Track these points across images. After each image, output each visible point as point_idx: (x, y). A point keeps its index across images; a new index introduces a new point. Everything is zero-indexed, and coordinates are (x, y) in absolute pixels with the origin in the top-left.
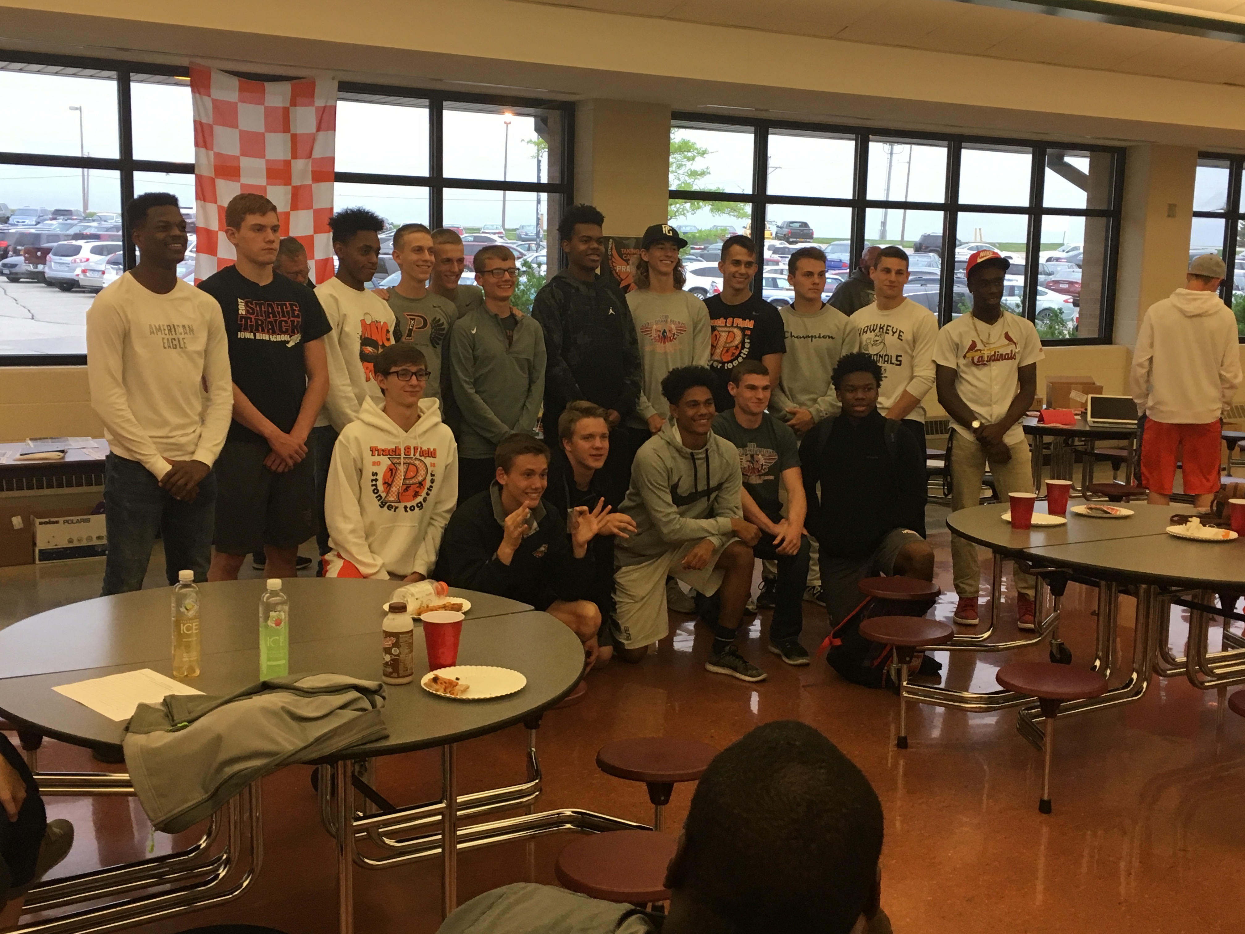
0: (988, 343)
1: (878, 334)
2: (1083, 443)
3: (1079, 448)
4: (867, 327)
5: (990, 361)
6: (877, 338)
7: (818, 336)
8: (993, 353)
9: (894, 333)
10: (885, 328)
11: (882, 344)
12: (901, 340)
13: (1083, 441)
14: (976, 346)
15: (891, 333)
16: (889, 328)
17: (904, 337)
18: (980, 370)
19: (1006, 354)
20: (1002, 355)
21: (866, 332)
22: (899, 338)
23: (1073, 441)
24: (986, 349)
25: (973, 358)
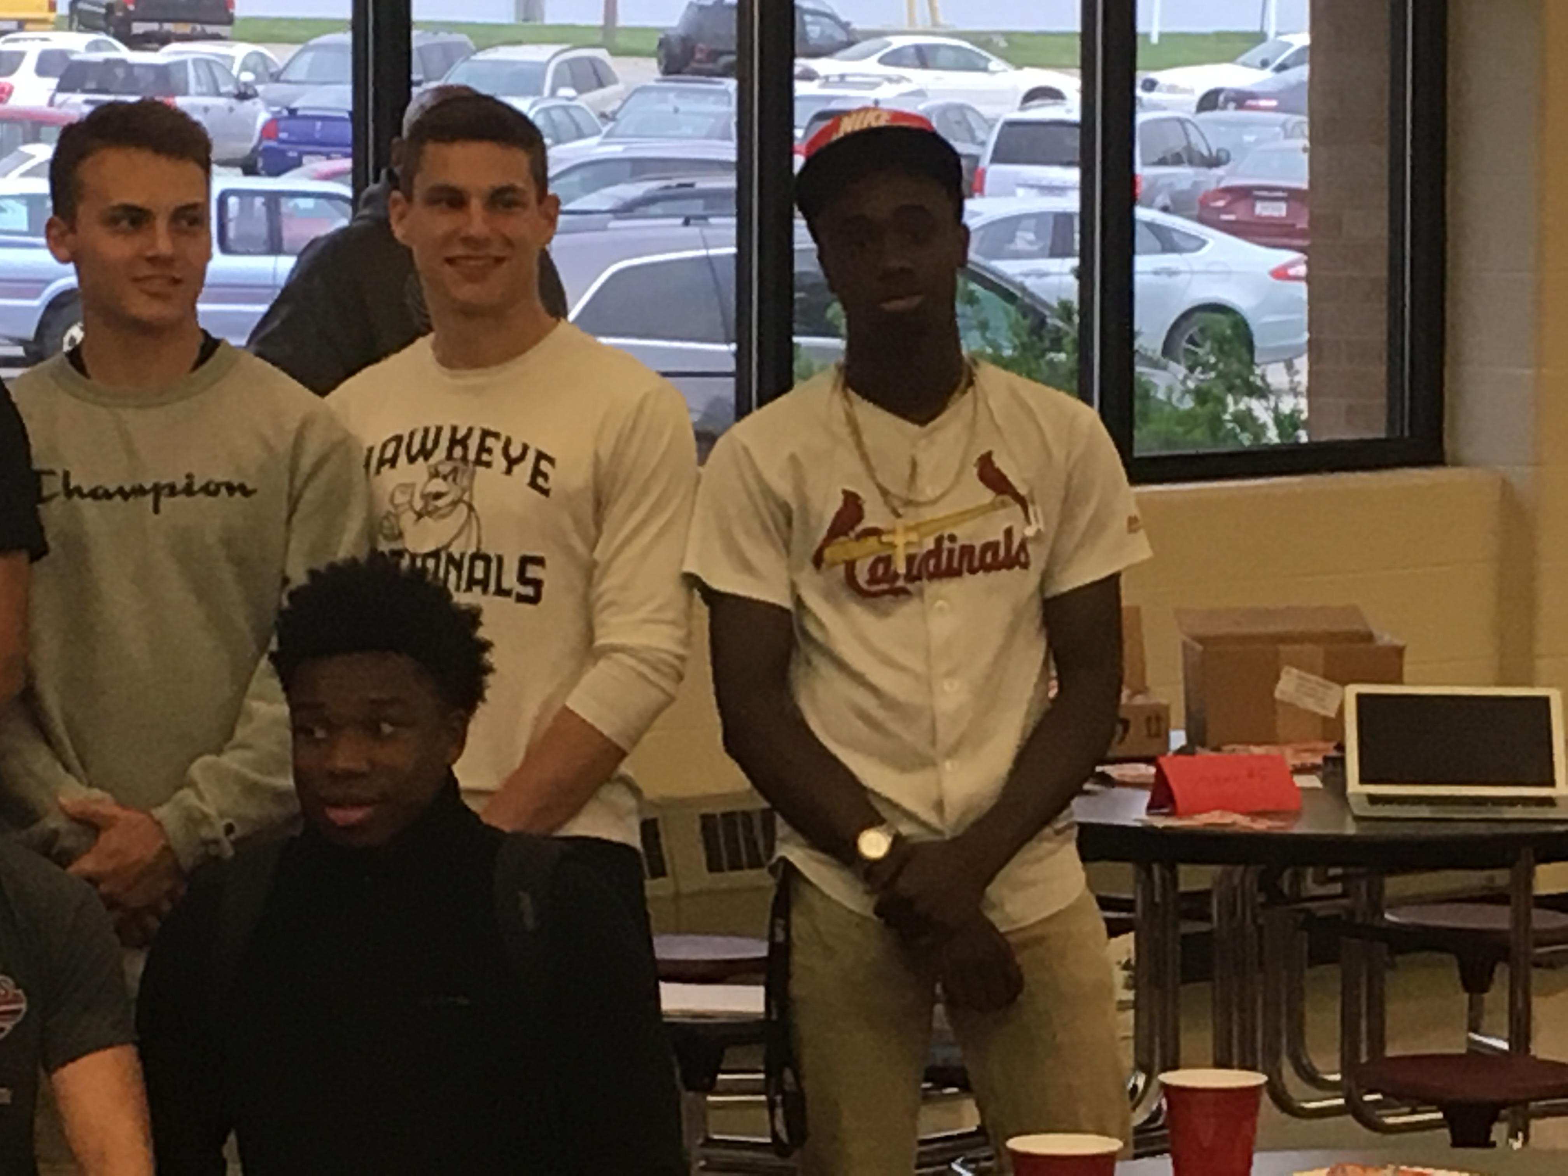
0: (908, 503)
1: (445, 468)
2: (1337, 888)
3: (1321, 909)
4: (398, 439)
5: (919, 578)
6: (438, 485)
7: (181, 484)
8: (929, 544)
9: (512, 462)
10: (473, 444)
11: (463, 509)
12: (545, 492)
13: (1334, 879)
14: (860, 518)
15: (500, 463)
16: (490, 442)
17: (555, 477)
18: (885, 614)
19: (986, 547)
20: (967, 550)
21: (393, 462)
22: (533, 484)
23: (1298, 878)
24: (899, 524)
25: (850, 566)
